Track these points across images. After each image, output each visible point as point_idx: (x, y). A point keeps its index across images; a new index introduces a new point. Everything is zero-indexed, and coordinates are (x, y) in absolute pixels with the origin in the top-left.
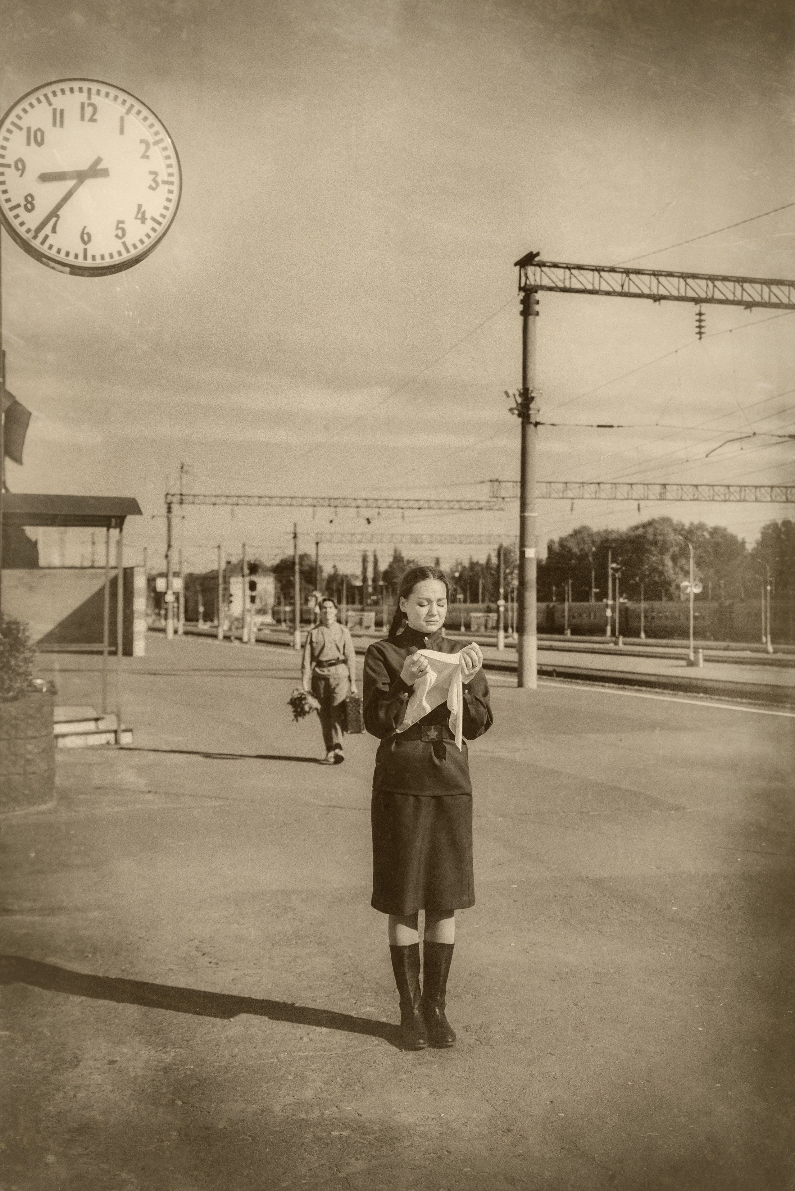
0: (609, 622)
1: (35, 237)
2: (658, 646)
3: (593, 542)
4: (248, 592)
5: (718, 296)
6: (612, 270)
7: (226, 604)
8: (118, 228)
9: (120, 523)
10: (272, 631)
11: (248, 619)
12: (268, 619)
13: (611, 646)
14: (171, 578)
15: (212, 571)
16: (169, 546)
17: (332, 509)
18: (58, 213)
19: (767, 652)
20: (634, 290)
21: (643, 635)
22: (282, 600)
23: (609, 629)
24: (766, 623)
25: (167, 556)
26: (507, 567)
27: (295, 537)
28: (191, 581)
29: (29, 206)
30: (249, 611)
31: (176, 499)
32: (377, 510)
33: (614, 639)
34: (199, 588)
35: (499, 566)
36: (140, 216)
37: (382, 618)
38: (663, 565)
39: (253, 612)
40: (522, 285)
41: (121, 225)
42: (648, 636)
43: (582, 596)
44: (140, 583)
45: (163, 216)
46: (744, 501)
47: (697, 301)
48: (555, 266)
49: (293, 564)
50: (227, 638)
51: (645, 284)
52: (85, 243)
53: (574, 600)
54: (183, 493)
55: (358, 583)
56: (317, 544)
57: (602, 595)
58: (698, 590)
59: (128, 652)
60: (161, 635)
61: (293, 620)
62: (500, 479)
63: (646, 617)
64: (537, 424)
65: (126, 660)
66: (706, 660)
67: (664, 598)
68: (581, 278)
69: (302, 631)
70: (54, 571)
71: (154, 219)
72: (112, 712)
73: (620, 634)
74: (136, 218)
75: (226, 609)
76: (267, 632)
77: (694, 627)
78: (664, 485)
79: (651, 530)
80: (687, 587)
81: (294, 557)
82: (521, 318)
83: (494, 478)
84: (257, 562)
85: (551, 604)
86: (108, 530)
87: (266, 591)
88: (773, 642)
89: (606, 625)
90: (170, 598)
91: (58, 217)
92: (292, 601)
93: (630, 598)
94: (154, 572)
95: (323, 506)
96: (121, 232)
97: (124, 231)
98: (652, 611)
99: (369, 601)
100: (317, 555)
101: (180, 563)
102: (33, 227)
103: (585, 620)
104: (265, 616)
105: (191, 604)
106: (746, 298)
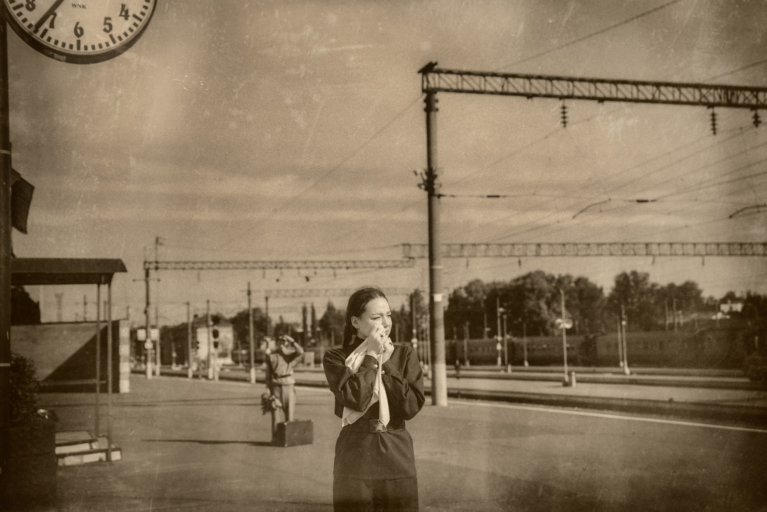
0: (500, 354)
1: (36, 31)
2: (539, 372)
3: (484, 291)
4: (212, 339)
5: (577, 93)
6: (494, 75)
7: (194, 350)
8: (105, 24)
9: (108, 280)
10: (232, 370)
11: (212, 361)
12: (229, 361)
13: (502, 373)
14: (149, 329)
15: (183, 324)
16: (148, 303)
17: (278, 271)
18: (55, 12)
19: (623, 373)
20: (511, 90)
21: (526, 363)
22: (240, 346)
23: (499, 360)
24: (623, 352)
25: (146, 312)
26: (417, 313)
27: (249, 293)
28: (165, 332)
29: (30, 6)
30: (213, 354)
31: (153, 266)
32: (313, 270)
33: (504, 367)
34: (172, 337)
35: (411, 314)
36: (123, 13)
37: (320, 357)
38: (540, 308)
39: (216, 354)
40: (425, 87)
41: (108, 21)
42: (531, 363)
43: (476, 334)
44: (124, 333)
45: (143, 14)
46: (601, 255)
47: (562, 97)
48: (450, 72)
49: (248, 315)
50: (195, 376)
51: (519, 85)
52: (78, 36)
53: (471, 337)
54: (160, 260)
55: (300, 330)
56: (267, 299)
57: (493, 334)
58: (568, 326)
59: (116, 389)
60: (142, 376)
61: (248, 361)
62: (411, 243)
63: (528, 350)
64: (440, 196)
65: (115, 395)
66: (578, 381)
67: (542, 334)
68: (471, 82)
69: (256, 369)
70: (53, 326)
71: (135, 16)
72: (103, 436)
73: (509, 362)
74: (121, 15)
75: (194, 353)
76: (227, 370)
77: (568, 357)
78: (539, 245)
79: (528, 281)
80: (560, 324)
81: (249, 310)
82: (424, 114)
83: (406, 242)
84: (219, 315)
85: (453, 342)
86: (99, 287)
87: (226, 338)
88: (629, 365)
89: (497, 357)
90: (149, 345)
91: (55, 15)
92: (247, 346)
93: (515, 335)
94: (136, 326)
95: (270, 268)
96: (108, 26)
97: (110, 26)
98: (533, 345)
99: (309, 344)
100: (267, 308)
101: (157, 318)
102: (34, 23)
103: (480, 353)
104: (226, 358)
105: (165, 351)
106: (599, 95)
